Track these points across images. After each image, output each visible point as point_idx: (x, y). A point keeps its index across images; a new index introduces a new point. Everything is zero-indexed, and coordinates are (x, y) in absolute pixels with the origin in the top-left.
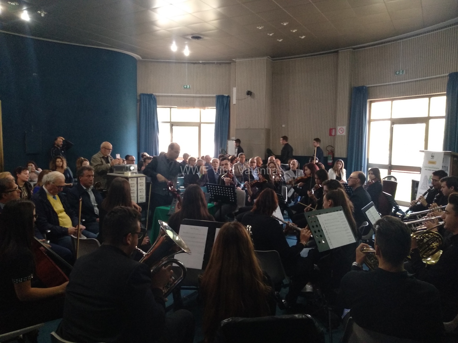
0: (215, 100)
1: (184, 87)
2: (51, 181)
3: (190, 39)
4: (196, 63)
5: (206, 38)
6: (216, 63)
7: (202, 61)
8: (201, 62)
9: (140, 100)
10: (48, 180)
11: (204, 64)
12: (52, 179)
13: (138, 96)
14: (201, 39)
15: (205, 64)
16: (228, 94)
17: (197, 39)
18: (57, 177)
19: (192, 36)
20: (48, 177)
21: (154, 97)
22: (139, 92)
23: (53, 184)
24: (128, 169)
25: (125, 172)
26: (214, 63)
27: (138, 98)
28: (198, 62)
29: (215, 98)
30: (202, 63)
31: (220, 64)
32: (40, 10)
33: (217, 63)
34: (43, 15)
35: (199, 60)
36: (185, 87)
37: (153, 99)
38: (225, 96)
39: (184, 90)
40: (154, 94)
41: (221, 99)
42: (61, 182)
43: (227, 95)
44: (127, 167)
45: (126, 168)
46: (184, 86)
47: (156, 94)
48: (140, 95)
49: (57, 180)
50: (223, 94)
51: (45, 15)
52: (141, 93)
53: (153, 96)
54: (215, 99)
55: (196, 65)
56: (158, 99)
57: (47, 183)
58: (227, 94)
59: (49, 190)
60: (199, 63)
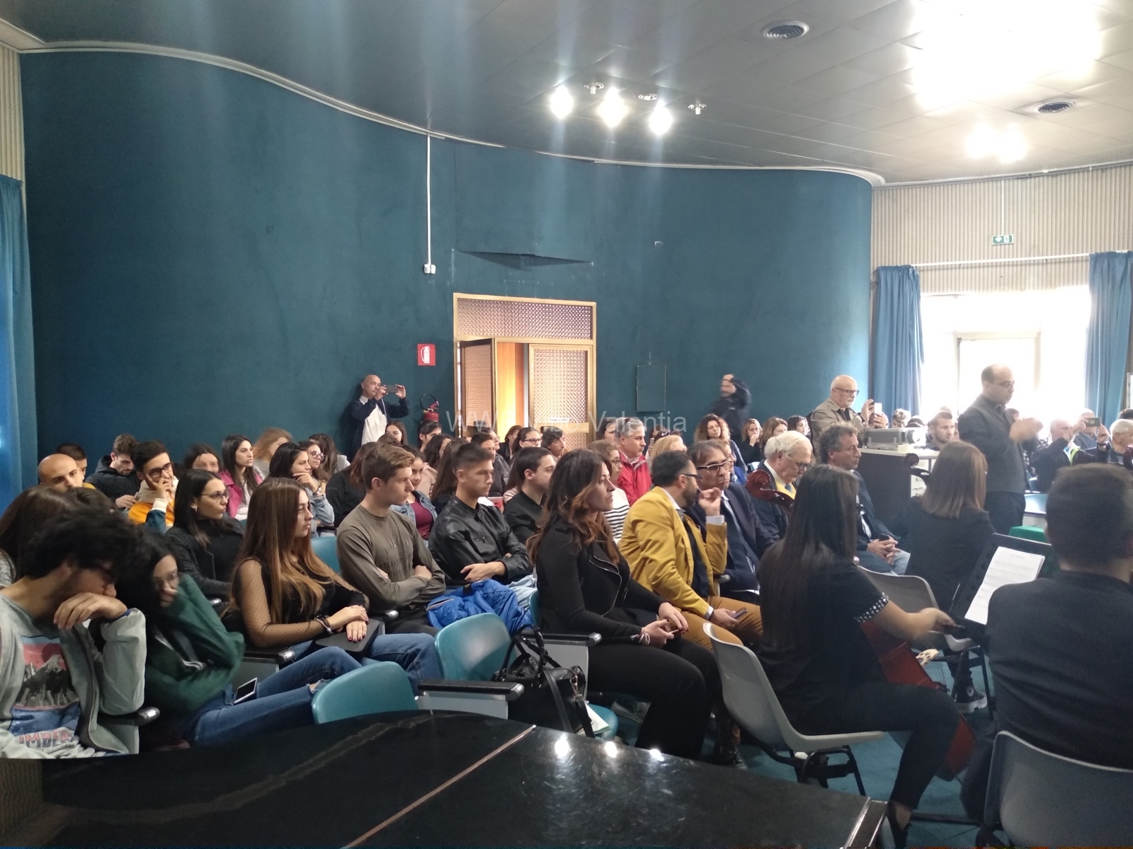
0: (1086, 267)
1: (995, 241)
2: (785, 452)
3: (1035, 114)
4: (1030, 176)
5: (1080, 104)
6: (1091, 169)
7: (1050, 168)
8: (1045, 171)
9: (878, 283)
10: (780, 449)
11: (1053, 175)
12: (789, 447)
13: (872, 274)
14: (1068, 109)
15: (1056, 176)
16: (1128, 248)
17: (1054, 111)
18: (797, 443)
19: (1042, 105)
20: (778, 442)
21: (913, 272)
22: (877, 261)
23: (790, 458)
24: (908, 438)
25: (900, 446)
26: (1086, 170)
27: (872, 278)
28: (1039, 171)
29: (1086, 261)
30: (1048, 175)
31: (1103, 169)
32: (694, 103)
33: (1095, 169)
34: (698, 111)
35: (1041, 168)
36: (998, 239)
37: (912, 277)
38: (1119, 253)
39: (994, 247)
40: (914, 265)
41: (1106, 262)
42: (805, 455)
43: (1125, 251)
44: (903, 433)
45: (900, 435)
46: (994, 238)
47: (918, 265)
48: (877, 272)
49: (797, 450)
50: (1112, 250)
51: (702, 111)
52: (879, 265)
53: (910, 270)
54: (1084, 264)
55: (1028, 180)
56: (922, 277)
57: (778, 455)
58: (1123, 249)
59: (779, 472)
60: (1042, 175)
